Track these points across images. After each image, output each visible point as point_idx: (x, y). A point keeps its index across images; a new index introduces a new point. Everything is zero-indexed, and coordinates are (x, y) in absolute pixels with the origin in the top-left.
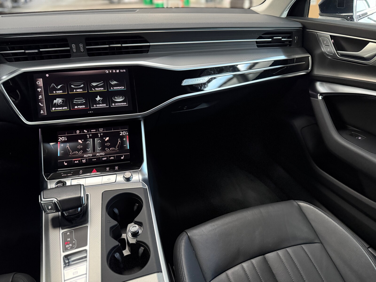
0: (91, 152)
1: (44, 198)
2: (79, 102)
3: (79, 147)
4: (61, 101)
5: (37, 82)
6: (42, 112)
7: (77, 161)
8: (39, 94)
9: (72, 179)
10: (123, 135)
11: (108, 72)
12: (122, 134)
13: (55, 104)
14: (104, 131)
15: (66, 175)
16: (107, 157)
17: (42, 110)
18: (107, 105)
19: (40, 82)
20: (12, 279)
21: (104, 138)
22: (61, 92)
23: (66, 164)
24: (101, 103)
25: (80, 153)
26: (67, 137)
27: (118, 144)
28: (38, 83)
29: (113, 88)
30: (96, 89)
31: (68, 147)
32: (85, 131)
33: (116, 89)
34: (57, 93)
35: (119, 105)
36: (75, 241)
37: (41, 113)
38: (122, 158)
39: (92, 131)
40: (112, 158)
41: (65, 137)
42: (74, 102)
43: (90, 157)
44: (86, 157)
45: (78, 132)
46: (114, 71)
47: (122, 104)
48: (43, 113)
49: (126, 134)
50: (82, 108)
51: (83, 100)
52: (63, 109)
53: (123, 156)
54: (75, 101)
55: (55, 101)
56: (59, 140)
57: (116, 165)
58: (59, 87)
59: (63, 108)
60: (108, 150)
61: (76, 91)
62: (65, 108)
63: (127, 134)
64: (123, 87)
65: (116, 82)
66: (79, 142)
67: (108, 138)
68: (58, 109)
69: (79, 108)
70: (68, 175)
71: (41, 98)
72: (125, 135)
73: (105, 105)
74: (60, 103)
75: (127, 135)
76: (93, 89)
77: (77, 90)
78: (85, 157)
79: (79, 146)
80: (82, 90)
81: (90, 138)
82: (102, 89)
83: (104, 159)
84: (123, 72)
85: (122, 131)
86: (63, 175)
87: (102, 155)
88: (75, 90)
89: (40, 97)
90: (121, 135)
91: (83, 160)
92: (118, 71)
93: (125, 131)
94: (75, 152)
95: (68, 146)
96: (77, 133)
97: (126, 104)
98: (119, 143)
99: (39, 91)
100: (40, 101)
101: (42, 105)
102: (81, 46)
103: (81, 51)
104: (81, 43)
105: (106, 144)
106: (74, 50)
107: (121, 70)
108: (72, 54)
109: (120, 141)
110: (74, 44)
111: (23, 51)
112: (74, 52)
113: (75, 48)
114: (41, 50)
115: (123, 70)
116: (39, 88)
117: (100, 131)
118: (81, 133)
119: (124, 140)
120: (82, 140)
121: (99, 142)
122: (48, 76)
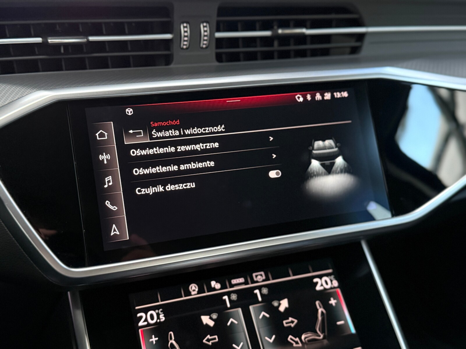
3: (208, 340)
5: (97, 134)
6: (115, 231)
8: (104, 170)
10: (325, 289)
11: (301, 99)
12: (322, 285)
14: (267, 279)
17: (114, 226)
19: (107, 134)
21: (275, 304)
26: (166, 309)
27: (320, 318)
28: (102, 135)
31: (174, 342)
32: (213, 283)
39: (234, 281)
41: (157, 311)
45: (194, 288)
46: (318, 97)
48: (118, 233)
49: (332, 284)
56: (141, 324)
60: (297, 343)
63: (336, 283)
66: (205, 323)
67: (285, 303)
71: (110, 184)
72: (331, 288)
75: (334, 288)
79: (209, 337)
81: (234, 304)
84: (342, 98)
85: (320, 277)
90: (318, 288)
92: (328, 96)
93: (327, 275)
95: (171, 339)
96: (193, 293)
98: (321, 315)
99: (105, 162)
100: (108, 194)
101: (115, 207)
102: (205, 31)
103: (201, 45)
104: (207, 22)
105: (287, 323)
106: (184, 41)
107: (335, 94)
108: (177, 55)
109: (324, 308)
110: (187, 23)
111: (39, 40)
112: (183, 49)
113: (187, 36)
114: (91, 38)
115: (342, 93)
116: (104, 153)
117: (257, 282)
118: (204, 292)
119: (332, 304)
120: (211, 315)
121: (264, 316)
122: (131, 112)
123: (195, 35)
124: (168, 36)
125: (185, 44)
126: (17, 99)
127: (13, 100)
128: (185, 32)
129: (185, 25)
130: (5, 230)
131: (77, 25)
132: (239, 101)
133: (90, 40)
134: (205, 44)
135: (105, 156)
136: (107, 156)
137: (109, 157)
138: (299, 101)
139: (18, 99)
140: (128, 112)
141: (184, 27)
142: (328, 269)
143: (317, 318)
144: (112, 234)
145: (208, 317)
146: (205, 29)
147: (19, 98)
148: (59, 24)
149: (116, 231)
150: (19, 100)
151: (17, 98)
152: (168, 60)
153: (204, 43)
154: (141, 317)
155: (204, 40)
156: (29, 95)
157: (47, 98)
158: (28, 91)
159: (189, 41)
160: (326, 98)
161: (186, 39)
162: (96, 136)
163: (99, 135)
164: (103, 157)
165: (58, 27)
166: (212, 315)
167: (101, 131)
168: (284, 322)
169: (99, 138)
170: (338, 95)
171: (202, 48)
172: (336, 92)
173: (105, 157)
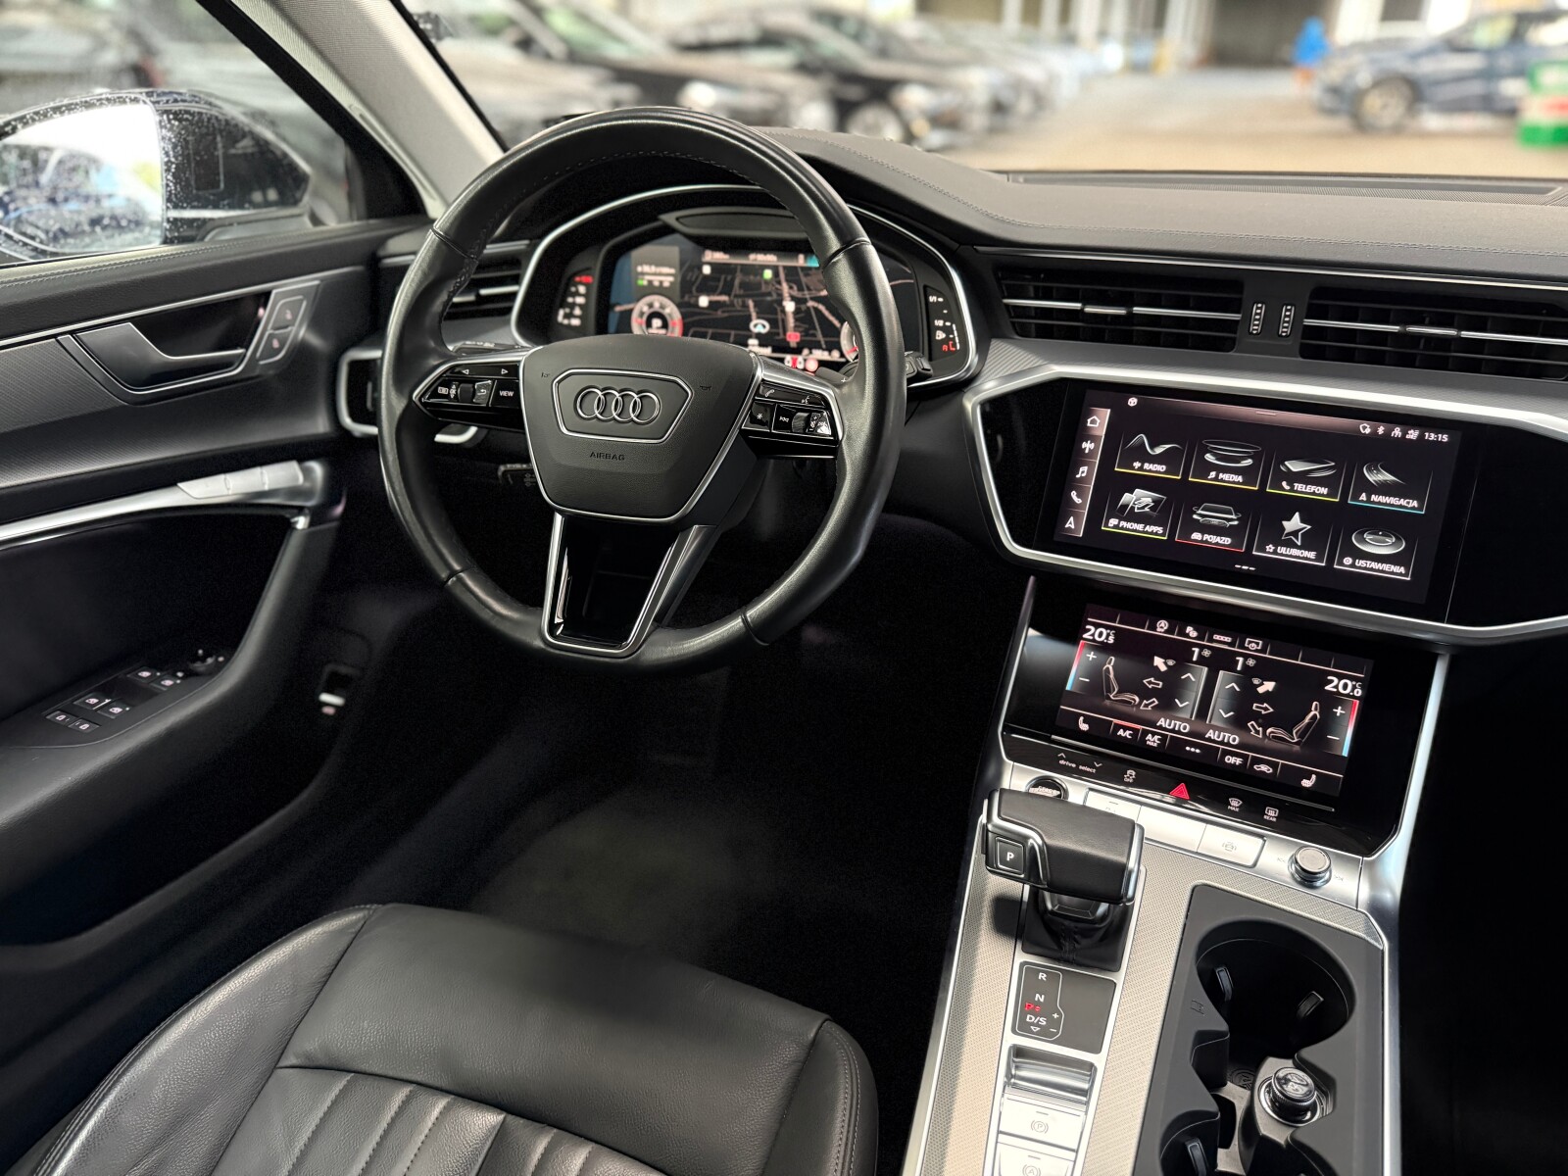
0: (1188, 717)
1: (999, 815)
2: (1215, 522)
3: (1150, 683)
4: (1150, 500)
5: (1090, 420)
6: (1070, 524)
7: (1128, 732)
8: (1081, 458)
9: (1091, 789)
10: (1338, 693)
12: (1336, 687)
13: (1125, 506)
14: (1263, 651)
15: (1074, 766)
16: (1245, 757)
17: (1072, 518)
18: (1319, 558)
19: (1099, 421)
20: (817, 1033)
21: (1256, 681)
22: (1162, 468)
23: (1084, 727)
24: (1299, 543)
25: (1146, 706)
26: (1118, 632)
27: (1307, 720)
28: (1093, 422)
29: (1369, 497)
30: (1296, 485)
31: (1111, 668)
32: (1189, 629)
33: (1379, 503)
34: (1146, 471)
35: (1372, 569)
36: (1059, 1014)
37: (1067, 526)
38: (1306, 783)
39: (1217, 637)
40: (1264, 768)
41: (1109, 631)
42: (1195, 516)
43: (1179, 732)
44: (1165, 729)
45: (1162, 625)
46: (1397, 432)
47: (1386, 567)
48: (1073, 527)
49: (1353, 691)
50: (1217, 544)
51: (1233, 517)
52: (1147, 532)
53: (1314, 777)
54: (1200, 512)
55: (1127, 498)
56: (1085, 636)
57: (1275, 804)
58: (1159, 450)
59: (1149, 528)
60: (1257, 732)
61: (1216, 479)
62: (1155, 529)
63: (1358, 692)
64: (1415, 504)
65: (1389, 477)
66: (1156, 664)
67: (1269, 686)
68: (1128, 525)
69: (1206, 542)
70: (1081, 767)
71: (1084, 475)
72: (1348, 695)
73: (1312, 555)
74: (1143, 508)
75: (1354, 697)
76: (1284, 484)
77: (1221, 476)
78: (1160, 727)
79: (1152, 679)
80: (1240, 479)
81: (1202, 661)
82: (1324, 491)
83: (1231, 760)
84: (1436, 443)
85: (1340, 677)
86: (1062, 762)
87: (1228, 744)
88: (1213, 474)
89: (1083, 472)
90: (1328, 688)
91: (1149, 737)
92: (1413, 435)
93: (1352, 678)
94: (1127, 697)
95: (1109, 663)
96: (1159, 629)
97: (1402, 570)
98: (1311, 719)
99: (1086, 451)
100: (1079, 485)
101: (1079, 499)
102: (1287, 316)
103: (1279, 332)
104: (1292, 306)
105: (1257, 707)
106: (1255, 325)
108: (1242, 340)
109: (1320, 713)
110: (1264, 302)
111: (1078, 306)
112: (1251, 334)
113: (1259, 320)
115: (1440, 435)
116: (1089, 441)
117: (1247, 649)
118: (1173, 634)
119: (1335, 714)
120: (1168, 661)
121: (1232, 687)
122: (1134, 403)
123: (1271, 321)
124: (1236, 317)
125: (1255, 328)
128: (1258, 314)
129: (1260, 305)
132: (1275, 414)
134: (1286, 332)
135: (1088, 444)
136: (1090, 444)
137: (1092, 446)
138: (1363, 432)
139: (1036, 367)
140: (1131, 402)
141: (1258, 308)
142: (1360, 673)
143: (1304, 718)
145: (1164, 661)
146: (1289, 313)
150: (1037, 369)
152: (1229, 345)
154: (1089, 630)
155: (1284, 327)
157: (1053, 373)
159: (1261, 326)
160: (1409, 437)
161: (1257, 322)
164: (1086, 445)
167: (1094, 417)
168: (1255, 705)
169: (1090, 424)
170: (1431, 436)
171: (1280, 337)
172: (1430, 432)
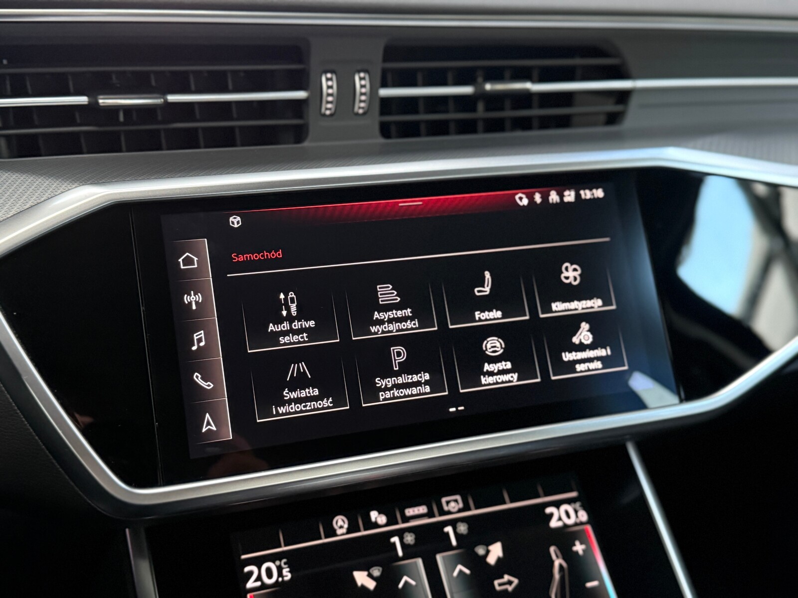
5: (180, 260)
6: (208, 425)
8: (191, 320)
10: (566, 526)
11: (525, 202)
12: (560, 519)
14: (466, 508)
17: (207, 415)
19: (197, 259)
21: (481, 551)
26: (292, 559)
27: (557, 576)
28: (188, 261)
32: (374, 515)
39: (410, 512)
41: (278, 563)
45: (340, 523)
46: (554, 197)
48: (214, 428)
49: (578, 516)
56: (250, 584)
63: (583, 516)
66: (359, 584)
67: (497, 550)
71: (202, 344)
72: (576, 524)
75: (582, 523)
81: (409, 552)
84: (593, 200)
85: (557, 504)
90: (553, 524)
92: (570, 196)
93: (569, 501)
96: (339, 532)
98: (559, 571)
99: (194, 307)
100: (199, 362)
101: (209, 383)
102: (362, 86)
103: (356, 109)
104: (365, 71)
105: (500, 585)
106: (328, 102)
107: (582, 192)
108: (315, 126)
109: (564, 559)
110: (332, 72)
111: (83, 100)
112: (324, 115)
113: (331, 95)
114: (172, 98)
115: (594, 191)
116: (192, 292)
117: (449, 513)
118: (359, 531)
119: (577, 553)
120: (371, 571)
121: (461, 572)
122: (238, 223)
123: (346, 92)
124: (301, 94)
125: (328, 108)
126: (45, 200)
127: (39, 201)
128: (329, 87)
129: (329, 75)
130: (23, 421)
131: (147, 74)
132: (420, 203)
133: (169, 101)
134: (363, 108)
135: (193, 296)
136: (197, 296)
138: (521, 204)
139: (47, 199)
140: (233, 223)
141: (328, 79)
142: (571, 490)
143: (552, 574)
144: (204, 430)
145: (366, 573)
146: (363, 82)
147: (49, 198)
148: (117, 73)
149: (211, 426)
150: (49, 201)
151: (45, 198)
152: (299, 134)
153: (360, 107)
154: (251, 573)
155: (361, 101)
156: (67, 192)
157: (97, 198)
158: (63, 186)
159: (335, 103)
160: (566, 199)
161: (330, 99)
162: (180, 262)
163: (183, 260)
164: (190, 299)
165: (114, 77)
166: (373, 571)
167: (187, 254)
168: (496, 582)
169: (183, 266)
170: (586, 194)
171: (357, 114)
172: (584, 189)
173: (193, 298)
